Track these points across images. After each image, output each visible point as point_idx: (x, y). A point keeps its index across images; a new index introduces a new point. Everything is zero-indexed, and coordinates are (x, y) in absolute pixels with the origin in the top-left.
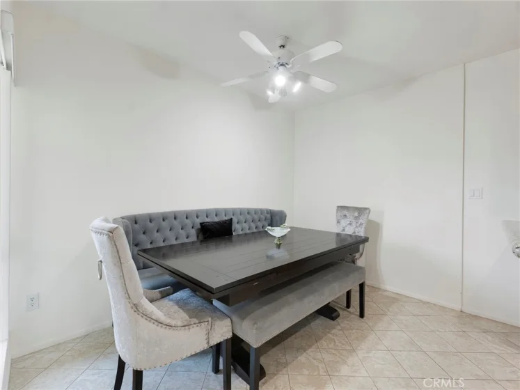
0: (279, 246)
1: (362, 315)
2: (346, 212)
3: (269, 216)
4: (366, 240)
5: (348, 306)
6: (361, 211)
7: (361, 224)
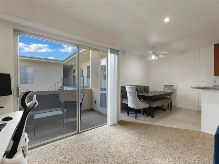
0: (152, 93)
1: (171, 110)
2: (167, 86)
3: (144, 88)
4: (173, 93)
5: (168, 109)
6: (171, 86)
7: (171, 89)
